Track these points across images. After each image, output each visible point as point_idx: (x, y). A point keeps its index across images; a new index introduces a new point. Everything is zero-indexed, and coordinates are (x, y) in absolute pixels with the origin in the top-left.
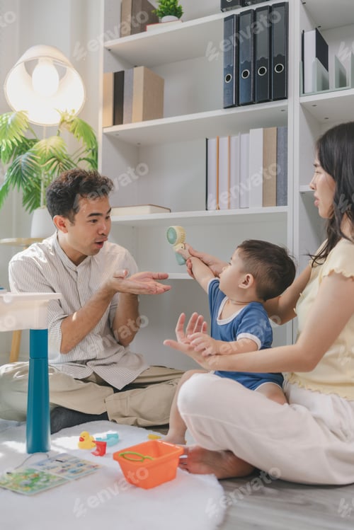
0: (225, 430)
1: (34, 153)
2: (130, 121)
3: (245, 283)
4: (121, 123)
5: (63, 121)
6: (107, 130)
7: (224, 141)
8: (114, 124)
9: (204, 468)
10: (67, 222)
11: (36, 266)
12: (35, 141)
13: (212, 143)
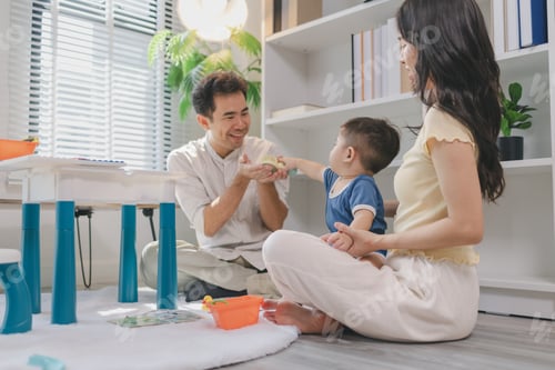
0: (299, 279)
1: (204, 65)
2: (287, 28)
3: (349, 157)
4: (280, 30)
5: (232, 36)
6: (268, 39)
7: (368, 34)
8: (275, 31)
9: (289, 320)
10: (208, 120)
11: (186, 159)
12: (205, 57)
13: (357, 38)
